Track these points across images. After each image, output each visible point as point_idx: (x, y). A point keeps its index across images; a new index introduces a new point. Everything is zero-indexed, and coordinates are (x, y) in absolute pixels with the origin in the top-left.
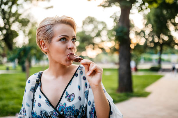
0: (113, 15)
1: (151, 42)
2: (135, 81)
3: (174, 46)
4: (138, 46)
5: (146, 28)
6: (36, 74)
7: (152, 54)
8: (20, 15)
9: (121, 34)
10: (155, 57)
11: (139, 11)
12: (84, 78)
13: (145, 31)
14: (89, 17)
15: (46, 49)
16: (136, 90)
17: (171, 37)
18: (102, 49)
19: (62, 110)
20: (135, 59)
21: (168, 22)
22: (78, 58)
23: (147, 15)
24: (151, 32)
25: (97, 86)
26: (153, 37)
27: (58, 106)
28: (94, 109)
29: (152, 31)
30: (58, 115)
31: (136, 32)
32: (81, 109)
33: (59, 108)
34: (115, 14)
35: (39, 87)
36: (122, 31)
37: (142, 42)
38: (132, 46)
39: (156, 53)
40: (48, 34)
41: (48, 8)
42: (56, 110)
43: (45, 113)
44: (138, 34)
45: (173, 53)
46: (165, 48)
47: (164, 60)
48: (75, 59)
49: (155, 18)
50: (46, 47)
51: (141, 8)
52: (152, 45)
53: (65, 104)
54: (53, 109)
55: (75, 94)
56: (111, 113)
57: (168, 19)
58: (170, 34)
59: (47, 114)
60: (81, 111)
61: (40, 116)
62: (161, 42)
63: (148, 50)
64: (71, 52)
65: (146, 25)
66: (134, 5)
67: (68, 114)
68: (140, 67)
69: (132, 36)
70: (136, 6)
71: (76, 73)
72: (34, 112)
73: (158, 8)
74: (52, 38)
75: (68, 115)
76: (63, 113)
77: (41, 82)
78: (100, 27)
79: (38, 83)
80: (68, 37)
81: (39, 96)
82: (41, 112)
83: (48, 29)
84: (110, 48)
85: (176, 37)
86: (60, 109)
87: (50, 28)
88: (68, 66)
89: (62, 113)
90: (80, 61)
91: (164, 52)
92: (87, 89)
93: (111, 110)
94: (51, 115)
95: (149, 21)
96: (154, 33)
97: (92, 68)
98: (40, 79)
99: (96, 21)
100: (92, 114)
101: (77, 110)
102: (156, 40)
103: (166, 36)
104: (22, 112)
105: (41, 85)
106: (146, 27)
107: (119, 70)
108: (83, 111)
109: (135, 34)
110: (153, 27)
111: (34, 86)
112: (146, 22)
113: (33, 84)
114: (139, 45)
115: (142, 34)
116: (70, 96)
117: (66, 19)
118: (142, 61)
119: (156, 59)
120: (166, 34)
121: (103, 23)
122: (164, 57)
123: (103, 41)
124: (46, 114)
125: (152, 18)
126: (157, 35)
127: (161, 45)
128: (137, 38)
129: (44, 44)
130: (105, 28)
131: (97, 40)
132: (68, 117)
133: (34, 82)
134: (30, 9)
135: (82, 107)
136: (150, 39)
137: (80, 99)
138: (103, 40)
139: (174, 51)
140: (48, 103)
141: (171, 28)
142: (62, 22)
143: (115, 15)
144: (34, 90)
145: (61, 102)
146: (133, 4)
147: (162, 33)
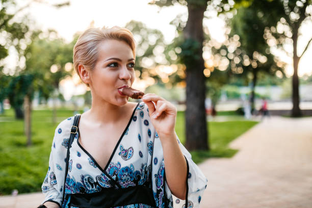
0: (174, 20)
1: (238, 66)
2: (213, 132)
3: (275, 72)
4: (216, 72)
5: (230, 42)
6: (70, 119)
7: (240, 85)
8: (11, 17)
9: (189, 53)
10: (245, 91)
11: (219, 13)
12: (146, 123)
13: (228, 46)
14: (132, 23)
15: (87, 79)
16: (213, 146)
17: (270, 57)
18: (156, 78)
19: (114, 174)
20: (212, 94)
21: (266, 33)
22: (137, 93)
23: (231, 19)
24: (238, 48)
25: (167, 134)
26: (241, 56)
27: (109, 167)
28: (163, 170)
29: (239, 46)
30: (109, 181)
31: (213, 48)
32: (143, 170)
33: (109, 170)
34: (178, 17)
35: (75, 140)
36: (190, 48)
37: (223, 65)
38: (207, 73)
39: (246, 85)
40: (90, 55)
41: (60, 6)
42: (106, 173)
43: (89, 178)
44: (216, 51)
45: (274, 84)
46: (260, 75)
47: (259, 97)
48: (133, 94)
49: (245, 24)
50: (87, 75)
51: (222, 8)
52: (240, 70)
53: (119, 164)
54: (101, 172)
55: (134, 148)
56: (188, 175)
57: (266, 28)
58: (269, 51)
59: (92, 179)
60: (144, 173)
61: (81, 183)
62: (255, 65)
63: (233, 80)
64: (124, 85)
65: (230, 36)
66: (210, 4)
67: (124, 178)
68: (220, 108)
69: (207, 55)
70: (213, 5)
71: (134, 115)
72: (71, 177)
73: (250, 8)
74: (96, 62)
75: (125, 180)
76: (117, 178)
77: (78, 131)
78: (152, 39)
79: (75, 132)
80: (120, 60)
81: (77, 154)
82: (83, 177)
83: (91, 48)
84: (169, 76)
85: (278, 57)
86: (112, 172)
87: (94, 47)
88: (121, 106)
89: (114, 177)
90: (140, 96)
91: (259, 82)
92: (151, 139)
93: (190, 172)
94: (98, 181)
95: (235, 29)
96: (244, 51)
97: (160, 108)
98: (78, 126)
99: (146, 29)
100: (161, 177)
101: (137, 172)
102: (247, 62)
103: (262, 55)
104: (49, 179)
105: (79, 136)
106: (230, 40)
107: (186, 113)
108: (146, 172)
109: (211, 51)
110: (241, 40)
111: (68, 137)
112: (229, 31)
113: (66, 135)
114: (219, 71)
115: (223, 52)
116: (126, 151)
117: (119, 32)
118: (223, 98)
119: (247, 95)
120: (262, 52)
121: (156, 32)
122: (260, 91)
123: (157, 64)
124: (90, 180)
125: (240, 25)
126: (247, 55)
127: (255, 71)
128: (215, 59)
129: (84, 72)
130: (159, 41)
131: (147, 63)
132: (124, 183)
133: (68, 131)
134: (28, 6)
135: (145, 166)
136: (237, 61)
137: (141, 155)
138: (158, 62)
139: (275, 80)
140: (92, 162)
141: (272, 42)
142: (112, 36)
143: (178, 19)
144: (68, 144)
145: (112, 161)
146: (208, 2)
147: (256, 51)
